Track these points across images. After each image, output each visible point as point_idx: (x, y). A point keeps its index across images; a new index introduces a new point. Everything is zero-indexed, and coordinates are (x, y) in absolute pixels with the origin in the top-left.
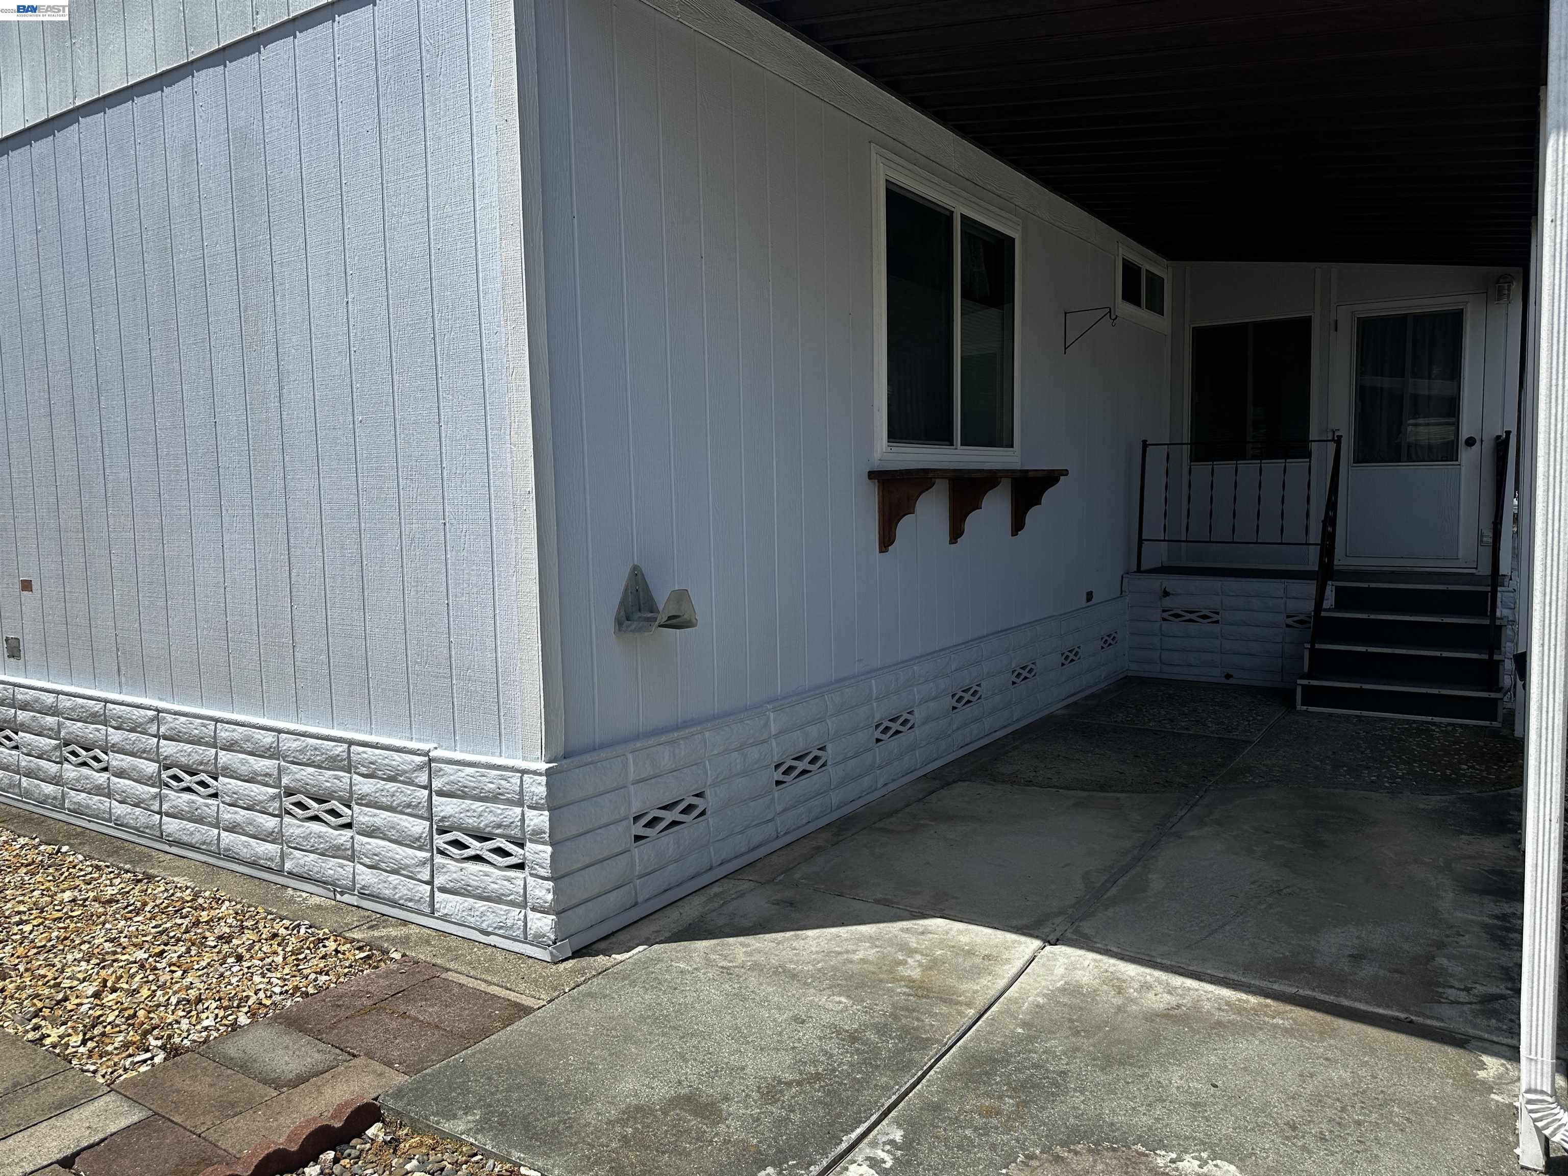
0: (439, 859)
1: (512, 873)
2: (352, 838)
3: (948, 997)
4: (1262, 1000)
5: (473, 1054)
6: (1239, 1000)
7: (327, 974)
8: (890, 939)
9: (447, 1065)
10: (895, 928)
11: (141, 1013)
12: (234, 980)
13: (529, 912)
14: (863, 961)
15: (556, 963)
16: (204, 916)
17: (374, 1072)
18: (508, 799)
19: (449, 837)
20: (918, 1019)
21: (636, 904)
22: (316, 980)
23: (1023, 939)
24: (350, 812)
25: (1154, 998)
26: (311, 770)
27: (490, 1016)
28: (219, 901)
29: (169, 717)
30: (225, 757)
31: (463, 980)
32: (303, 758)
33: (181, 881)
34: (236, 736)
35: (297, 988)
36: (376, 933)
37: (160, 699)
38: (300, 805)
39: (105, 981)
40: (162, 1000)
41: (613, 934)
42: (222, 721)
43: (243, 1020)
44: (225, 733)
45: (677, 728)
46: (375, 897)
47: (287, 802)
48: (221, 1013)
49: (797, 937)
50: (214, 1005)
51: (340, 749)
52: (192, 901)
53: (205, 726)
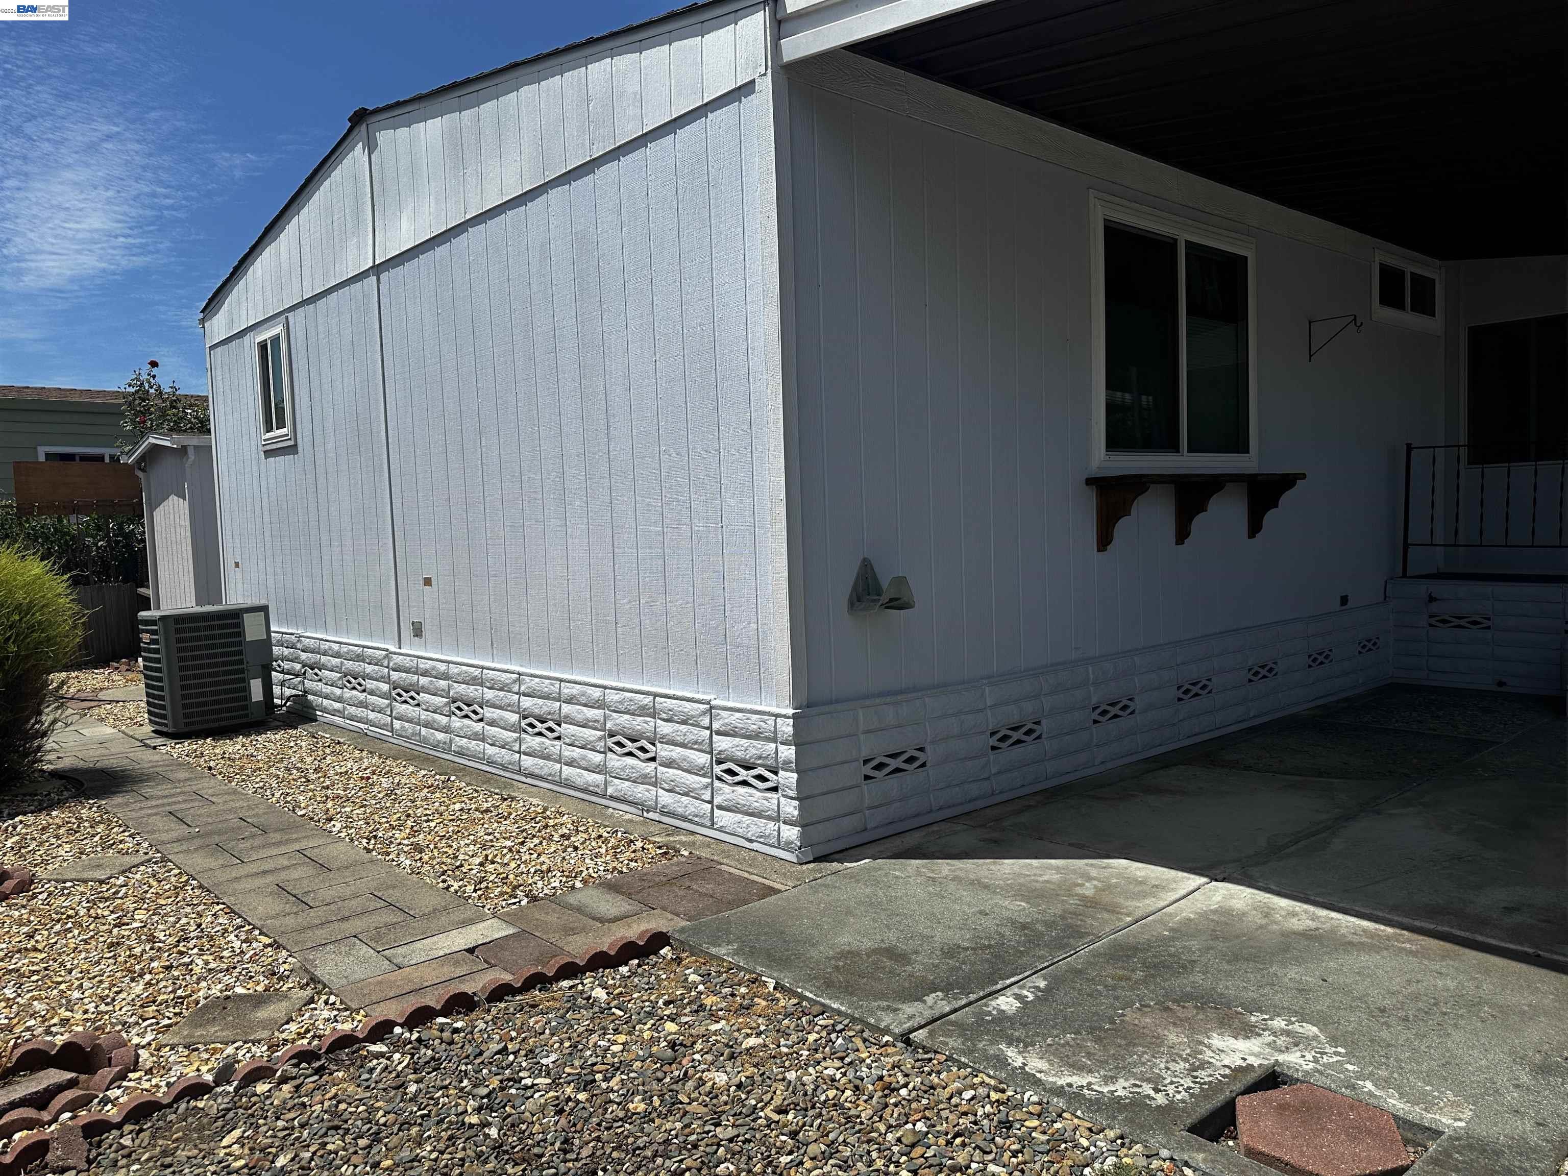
0: (717, 784)
1: (769, 795)
2: (656, 768)
3: (1113, 909)
4: (1398, 931)
5: (736, 914)
6: (1376, 929)
7: (636, 862)
8: (1075, 870)
9: (716, 918)
10: (1082, 862)
11: (511, 877)
12: (572, 861)
13: (782, 825)
14: (1047, 882)
15: (801, 864)
16: (551, 822)
17: (667, 918)
18: (766, 737)
19: (724, 766)
20: (1081, 920)
21: (866, 829)
22: (628, 864)
23: (1192, 876)
24: (654, 749)
25: (1296, 922)
26: (627, 717)
27: (749, 893)
28: (561, 814)
29: (527, 679)
30: (566, 709)
31: (732, 870)
32: (622, 708)
33: (535, 801)
34: (575, 692)
35: (615, 868)
36: (671, 839)
37: (521, 666)
38: (620, 744)
39: (487, 856)
40: (525, 870)
41: (847, 849)
42: (565, 681)
43: (578, 885)
44: (568, 690)
45: (901, 692)
46: (672, 814)
47: (610, 742)
48: (564, 879)
49: (995, 863)
50: (559, 874)
51: (648, 700)
52: (543, 813)
53: (552, 684)
